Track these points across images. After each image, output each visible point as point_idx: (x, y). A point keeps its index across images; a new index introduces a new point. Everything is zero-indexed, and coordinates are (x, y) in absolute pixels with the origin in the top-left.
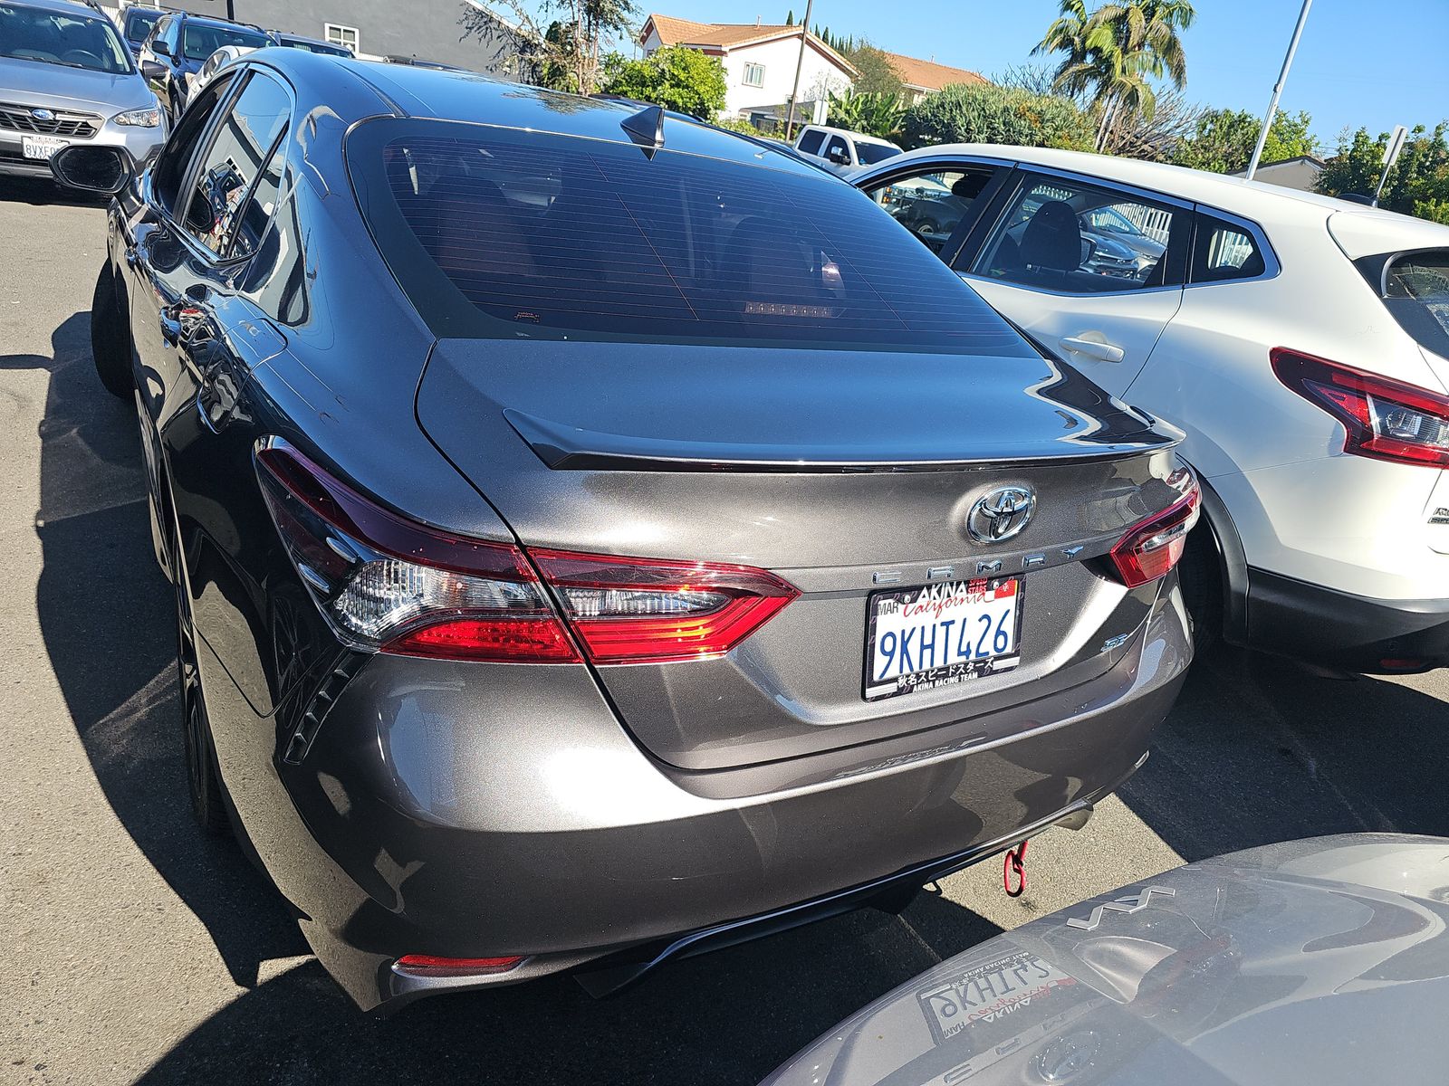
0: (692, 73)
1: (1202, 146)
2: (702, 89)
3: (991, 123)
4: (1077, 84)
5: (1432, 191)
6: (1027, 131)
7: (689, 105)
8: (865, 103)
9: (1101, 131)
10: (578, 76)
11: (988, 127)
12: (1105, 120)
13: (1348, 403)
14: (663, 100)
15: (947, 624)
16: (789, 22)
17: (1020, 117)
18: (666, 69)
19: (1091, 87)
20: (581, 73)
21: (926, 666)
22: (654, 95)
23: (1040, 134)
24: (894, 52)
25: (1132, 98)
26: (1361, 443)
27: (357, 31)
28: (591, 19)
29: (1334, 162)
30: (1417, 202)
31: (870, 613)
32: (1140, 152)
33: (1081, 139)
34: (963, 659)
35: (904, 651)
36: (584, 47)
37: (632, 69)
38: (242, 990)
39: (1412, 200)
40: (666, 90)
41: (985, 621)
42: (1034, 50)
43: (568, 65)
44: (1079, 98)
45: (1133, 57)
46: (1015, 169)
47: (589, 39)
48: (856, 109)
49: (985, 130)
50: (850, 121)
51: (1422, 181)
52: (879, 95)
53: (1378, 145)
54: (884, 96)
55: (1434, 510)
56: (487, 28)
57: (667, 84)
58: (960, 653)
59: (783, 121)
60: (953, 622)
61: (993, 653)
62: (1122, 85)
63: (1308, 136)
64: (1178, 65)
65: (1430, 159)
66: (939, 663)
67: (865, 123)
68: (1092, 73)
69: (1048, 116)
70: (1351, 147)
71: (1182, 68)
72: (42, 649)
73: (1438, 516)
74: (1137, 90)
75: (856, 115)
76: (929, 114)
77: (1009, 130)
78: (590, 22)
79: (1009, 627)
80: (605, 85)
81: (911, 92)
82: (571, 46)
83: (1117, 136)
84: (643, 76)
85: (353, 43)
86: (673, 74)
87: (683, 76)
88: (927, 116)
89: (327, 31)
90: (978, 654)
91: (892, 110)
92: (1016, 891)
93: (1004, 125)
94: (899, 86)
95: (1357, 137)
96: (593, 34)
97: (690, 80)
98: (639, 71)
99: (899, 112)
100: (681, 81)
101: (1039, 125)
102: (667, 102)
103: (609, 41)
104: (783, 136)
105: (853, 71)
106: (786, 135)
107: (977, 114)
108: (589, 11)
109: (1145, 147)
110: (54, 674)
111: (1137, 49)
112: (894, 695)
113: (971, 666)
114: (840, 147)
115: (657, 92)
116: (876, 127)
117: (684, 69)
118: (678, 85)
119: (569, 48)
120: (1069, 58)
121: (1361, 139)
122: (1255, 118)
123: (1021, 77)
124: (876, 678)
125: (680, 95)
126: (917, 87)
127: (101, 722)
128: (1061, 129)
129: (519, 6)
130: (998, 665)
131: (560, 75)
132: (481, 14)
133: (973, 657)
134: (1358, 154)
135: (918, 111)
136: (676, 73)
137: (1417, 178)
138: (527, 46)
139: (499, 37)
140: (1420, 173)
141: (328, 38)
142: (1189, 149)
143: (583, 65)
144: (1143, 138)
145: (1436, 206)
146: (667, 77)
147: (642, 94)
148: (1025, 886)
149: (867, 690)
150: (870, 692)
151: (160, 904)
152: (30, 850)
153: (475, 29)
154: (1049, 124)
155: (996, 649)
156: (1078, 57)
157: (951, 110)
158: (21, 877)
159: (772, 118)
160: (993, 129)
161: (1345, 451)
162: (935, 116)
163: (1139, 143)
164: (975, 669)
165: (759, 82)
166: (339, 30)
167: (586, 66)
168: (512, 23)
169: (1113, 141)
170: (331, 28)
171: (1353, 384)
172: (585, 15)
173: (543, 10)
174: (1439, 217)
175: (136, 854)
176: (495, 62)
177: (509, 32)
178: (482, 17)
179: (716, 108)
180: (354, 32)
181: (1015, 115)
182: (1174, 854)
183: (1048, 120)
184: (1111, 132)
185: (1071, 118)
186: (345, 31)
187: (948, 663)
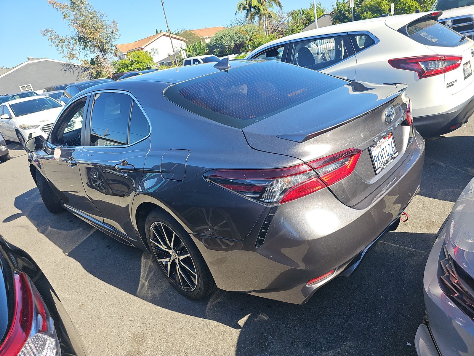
0: (141, 58)
1: (295, 22)
2: (146, 61)
3: (233, 39)
4: (253, 18)
5: (363, 10)
6: (245, 37)
7: (144, 67)
8: (193, 47)
9: (265, 29)
10: (106, 72)
11: (233, 40)
12: (265, 25)
13: (415, 66)
14: (136, 69)
15: (383, 149)
16: (157, 33)
17: (241, 34)
18: (133, 60)
19: (257, 18)
20: (107, 71)
21: (383, 162)
22: (132, 69)
23: (249, 36)
24: (194, 29)
25: (270, 16)
26: (422, 75)
27: (30, 85)
28: (103, 53)
29: (334, 13)
30: (361, 15)
31: (370, 152)
32: (278, 31)
33: (261, 34)
34: (389, 157)
35: (379, 159)
36: (104, 62)
37: (122, 63)
38: (240, 330)
39: (359, 15)
40: (135, 66)
41: (389, 145)
42: (236, 13)
43: (102, 70)
44: (254, 22)
45: (264, 5)
46: (290, 43)
47: (105, 60)
48: (191, 50)
49: (233, 41)
50: (191, 54)
51: (360, 9)
52: (196, 43)
53: (343, 3)
54: (198, 43)
55: (446, 84)
56: (71, 69)
57: (135, 64)
58: (388, 156)
59: (173, 61)
60: (384, 148)
61: (393, 153)
62: (265, 14)
63: (322, 8)
64: (278, 3)
65: (359, 2)
66: (385, 160)
67: (196, 53)
68: (255, 13)
69: (249, 31)
70: (336, 7)
71: (280, 3)
72: (103, 282)
73: (448, 85)
74: (270, 14)
75: (192, 51)
76: (214, 43)
77: (239, 39)
78: (103, 54)
79: (393, 146)
80: (115, 71)
81: (204, 39)
82: (100, 63)
83: (269, 29)
84: (126, 64)
85: (31, 89)
86: (135, 60)
87: (138, 59)
88: (214, 44)
89: (21, 88)
90: (391, 154)
91: (202, 46)
92: (406, 219)
93: (237, 38)
94: (199, 39)
95: (337, 3)
96: (105, 58)
97: (141, 60)
98: (124, 63)
99: (204, 46)
100: (138, 61)
101: (247, 34)
102: (137, 69)
103: (111, 58)
104: (175, 66)
105: (184, 39)
106: (176, 65)
107: (228, 38)
108: (101, 51)
109: (279, 29)
110: (113, 286)
111: (265, 2)
112: (381, 171)
113: (391, 158)
114: (197, 62)
115: (133, 67)
116: (200, 53)
117: (138, 57)
118: (138, 63)
119: (99, 65)
120: (246, 12)
121: (338, 3)
122: (306, 9)
123: (235, 23)
124: (377, 169)
125: (140, 65)
126: (205, 37)
127: (138, 291)
128: (254, 33)
129: (79, 58)
130: (395, 156)
131: (100, 74)
132: (68, 65)
133: (390, 155)
134: (339, 8)
135: (211, 44)
136: (136, 59)
137: (358, 8)
138: (85, 69)
139: (76, 70)
140: (358, 7)
141: (22, 91)
142: (292, 25)
143: (106, 68)
144: (278, 27)
145: (367, 14)
146: (134, 61)
147: (128, 69)
148: (408, 216)
149: (376, 172)
150: (377, 172)
151: (199, 322)
152: (152, 327)
153: (67, 70)
154: (250, 33)
155: (393, 152)
156: (249, 11)
157: (220, 39)
158: (157, 334)
159: (167, 62)
160: (235, 40)
161: (419, 78)
162: (216, 43)
163: (277, 29)
164: (392, 158)
165: (157, 53)
166: (25, 87)
167: (107, 68)
168: (79, 64)
169: (269, 31)
170: (21, 87)
171: (414, 61)
172: (101, 53)
173: (86, 57)
174: (369, 17)
175: (181, 315)
176: (78, 77)
177: (78, 67)
178: (68, 66)
179: (152, 65)
180: (30, 86)
181: (239, 34)
182: (428, 198)
183: (249, 32)
184: (268, 28)
185: (255, 29)
186: (26, 86)
187: (387, 159)
